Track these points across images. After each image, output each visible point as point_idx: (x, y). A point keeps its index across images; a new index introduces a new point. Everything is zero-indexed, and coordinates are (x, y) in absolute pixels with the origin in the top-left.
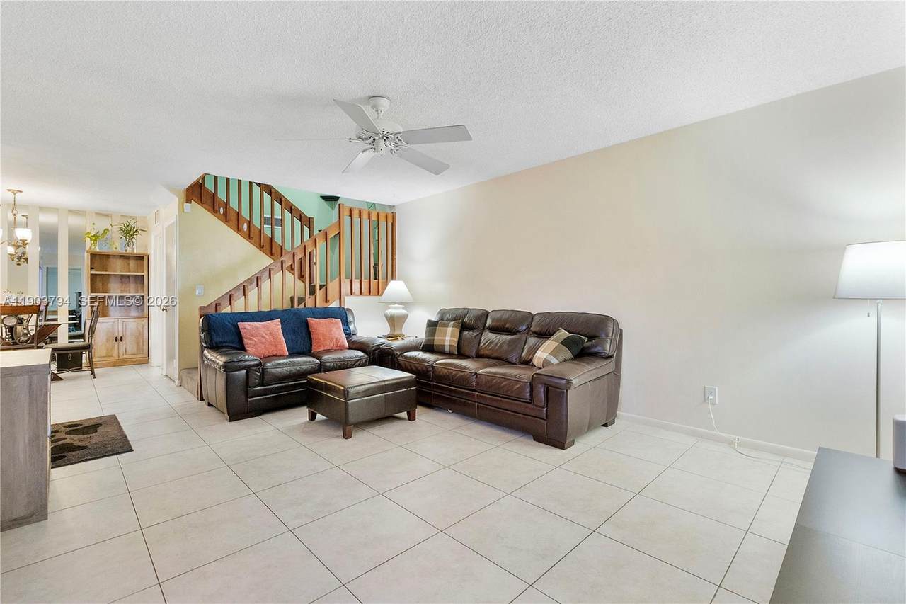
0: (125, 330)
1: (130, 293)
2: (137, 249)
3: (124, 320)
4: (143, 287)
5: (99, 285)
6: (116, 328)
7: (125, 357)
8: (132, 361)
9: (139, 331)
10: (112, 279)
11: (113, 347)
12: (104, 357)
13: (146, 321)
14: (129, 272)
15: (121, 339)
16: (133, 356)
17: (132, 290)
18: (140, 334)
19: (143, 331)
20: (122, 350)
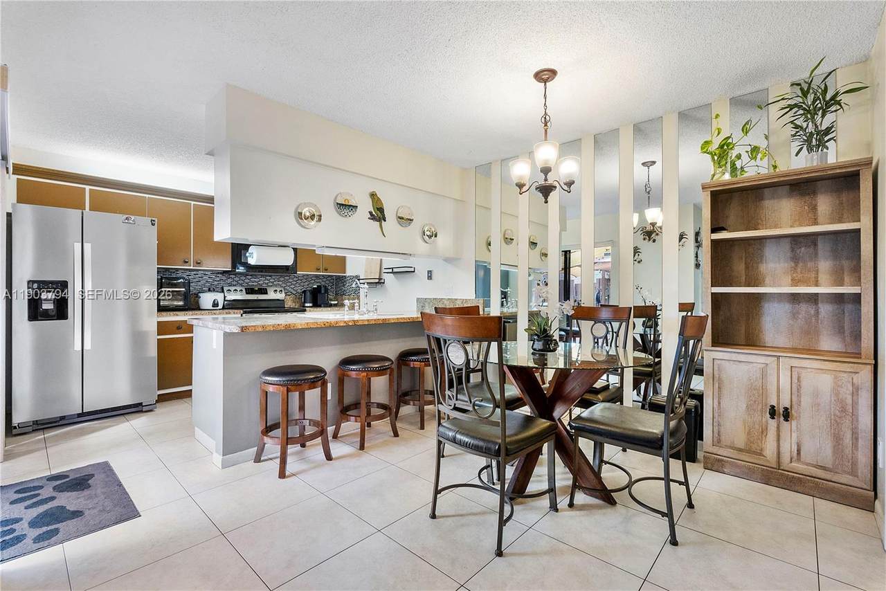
0: (797, 388)
1: (817, 285)
2: (836, 155)
3: (796, 363)
4: (857, 269)
5: (739, 267)
6: (772, 379)
7: (796, 466)
8: (817, 486)
9: (841, 402)
10: (770, 251)
11: (764, 431)
12: (740, 450)
13: (865, 374)
14: (815, 223)
15: (787, 415)
16: (820, 473)
17: (823, 277)
18: (843, 410)
19: (855, 404)
20: (788, 448)
